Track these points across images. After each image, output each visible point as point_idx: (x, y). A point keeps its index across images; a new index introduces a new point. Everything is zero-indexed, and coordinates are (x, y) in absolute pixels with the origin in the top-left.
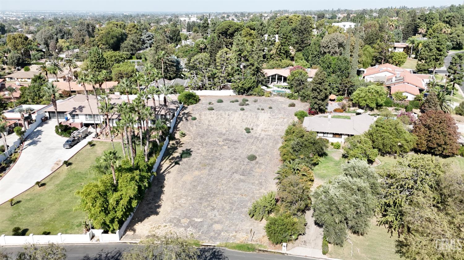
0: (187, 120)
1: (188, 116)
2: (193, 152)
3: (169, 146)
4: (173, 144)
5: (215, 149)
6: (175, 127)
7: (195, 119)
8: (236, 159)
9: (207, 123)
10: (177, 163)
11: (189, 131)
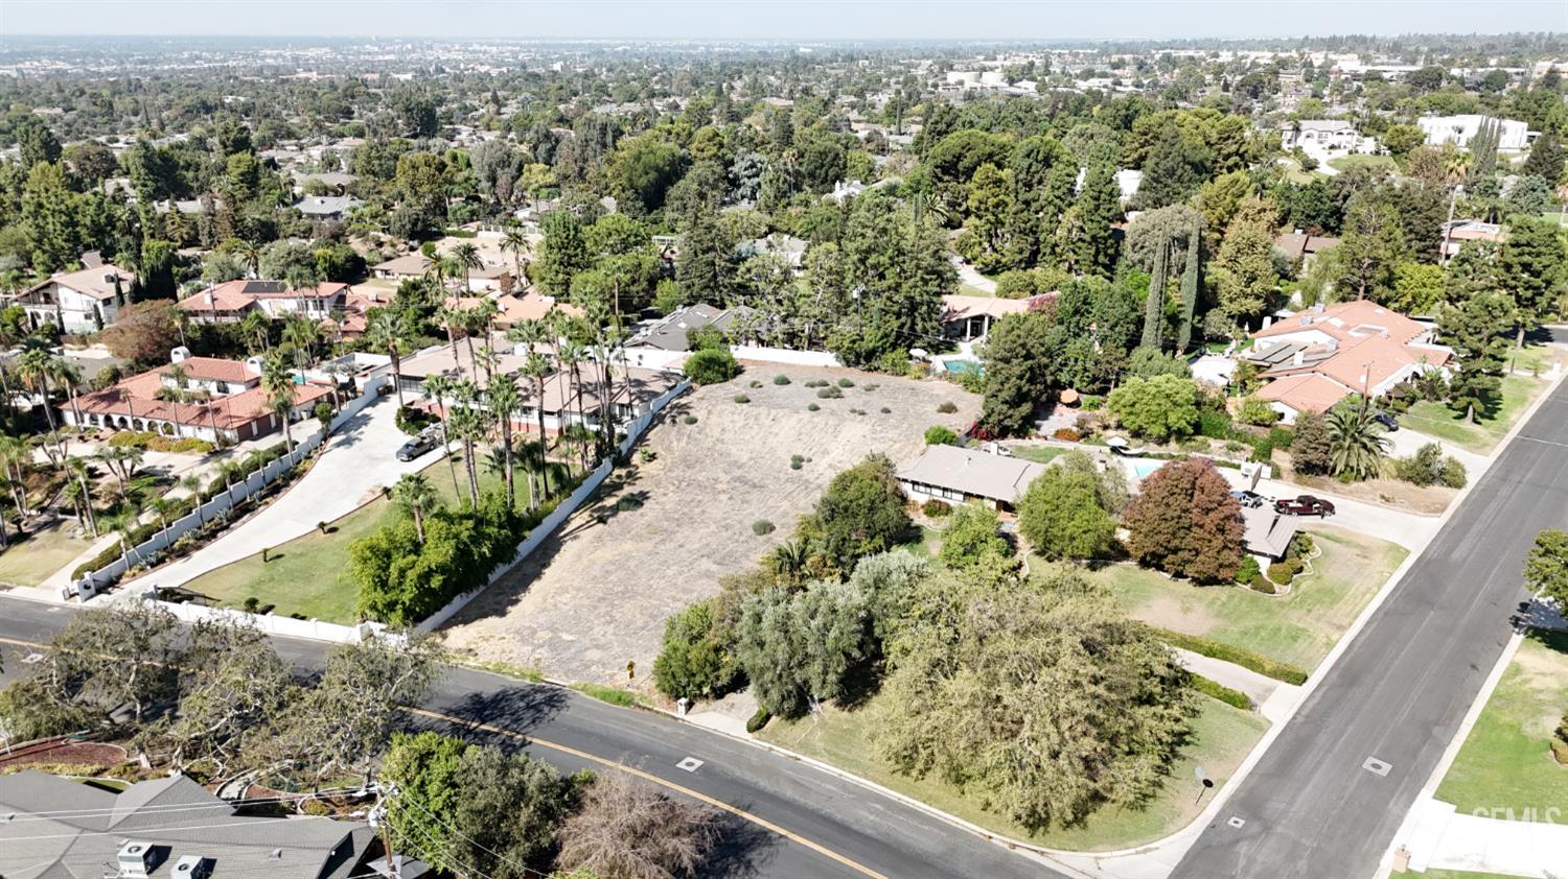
0: (674, 422)
1: (680, 413)
2: (650, 501)
3: (607, 481)
4: (619, 477)
5: (699, 498)
6: (641, 438)
7: (693, 421)
8: (727, 528)
9: (716, 433)
10: (602, 520)
11: (668, 449)
